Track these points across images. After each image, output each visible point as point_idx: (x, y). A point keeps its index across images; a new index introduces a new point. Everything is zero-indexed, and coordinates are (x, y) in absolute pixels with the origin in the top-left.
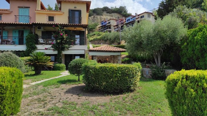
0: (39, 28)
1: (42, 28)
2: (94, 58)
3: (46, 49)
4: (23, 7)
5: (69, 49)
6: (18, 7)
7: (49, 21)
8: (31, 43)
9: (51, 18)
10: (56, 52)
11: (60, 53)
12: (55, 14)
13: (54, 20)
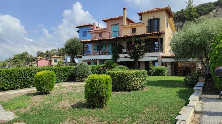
0: (124, 40)
1: (126, 39)
2: (167, 65)
3: (125, 57)
4: (114, 25)
5: (144, 56)
6: (112, 25)
7: (132, 32)
8: (115, 53)
9: (134, 30)
10: (133, 60)
11: (136, 60)
12: (136, 26)
13: (136, 31)
